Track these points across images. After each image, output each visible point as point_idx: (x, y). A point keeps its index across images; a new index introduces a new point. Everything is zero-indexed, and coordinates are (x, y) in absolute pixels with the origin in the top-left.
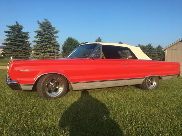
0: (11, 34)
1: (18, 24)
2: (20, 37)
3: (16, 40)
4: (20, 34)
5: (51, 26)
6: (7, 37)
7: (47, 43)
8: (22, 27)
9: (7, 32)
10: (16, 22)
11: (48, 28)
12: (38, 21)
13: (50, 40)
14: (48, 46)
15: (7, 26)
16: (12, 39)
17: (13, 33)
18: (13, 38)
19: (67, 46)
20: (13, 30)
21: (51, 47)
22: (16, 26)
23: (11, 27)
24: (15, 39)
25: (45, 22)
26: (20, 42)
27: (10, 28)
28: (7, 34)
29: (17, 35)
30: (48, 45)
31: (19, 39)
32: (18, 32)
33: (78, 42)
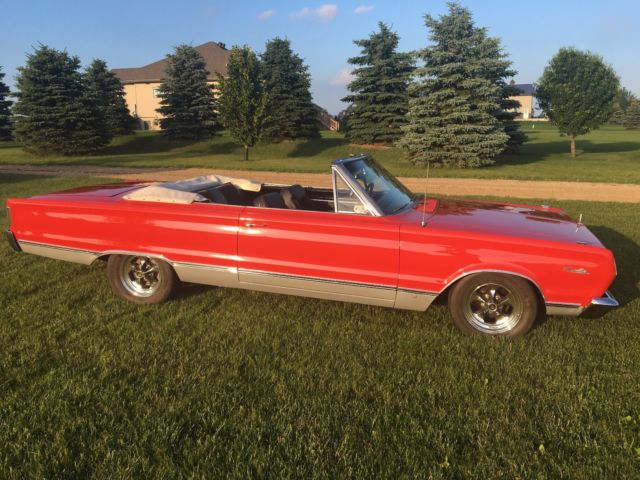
0: (366, 66)
1: (385, 30)
2: (389, 74)
3: (378, 83)
4: (388, 65)
5: (470, 27)
6: (355, 78)
7: (448, 91)
8: (395, 39)
9: (354, 61)
10: (381, 25)
11: (460, 36)
12: (428, 16)
13: (460, 80)
14: (451, 101)
15: (356, 42)
16: (366, 84)
17: (370, 61)
18: (369, 80)
19: (551, 86)
20: (370, 52)
21: (462, 104)
22: (378, 37)
23: (366, 44)
24: (373, 82)
25: (448, 14)
26: (389, 88)
27: (363, 48)
28: (357, 67)
29: (380, 67)
30: (453, 96)
31: (385, 81)
32: (382, 57)
33: (603, 62)
